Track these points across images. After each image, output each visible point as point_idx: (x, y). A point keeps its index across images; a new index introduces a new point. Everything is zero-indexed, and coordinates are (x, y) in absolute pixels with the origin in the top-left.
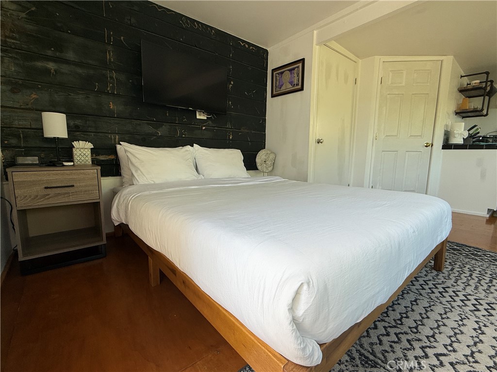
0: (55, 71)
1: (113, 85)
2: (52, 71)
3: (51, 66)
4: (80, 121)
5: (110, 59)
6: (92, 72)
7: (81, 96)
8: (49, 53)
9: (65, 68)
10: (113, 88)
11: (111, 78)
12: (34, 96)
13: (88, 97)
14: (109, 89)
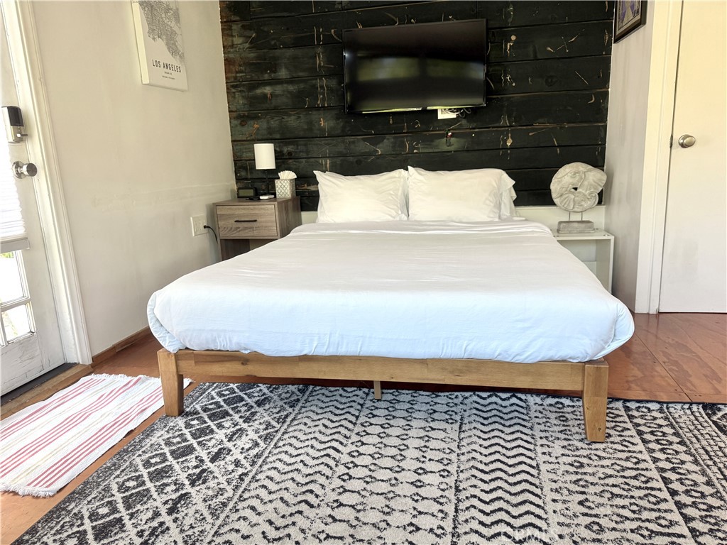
0: (271, 95)
1: (324, 96)
2: (269, 96)
3: (268, 90)
4: (292, 146)
5: (320, 64)
6: (302, 86)
7: (293, 117)
8: (266, 76)
9: (279, 89)
10: (323, 100)
11: (322, 87)
12: (256, 126)
13: (299, 117)
14: (319, 102)
